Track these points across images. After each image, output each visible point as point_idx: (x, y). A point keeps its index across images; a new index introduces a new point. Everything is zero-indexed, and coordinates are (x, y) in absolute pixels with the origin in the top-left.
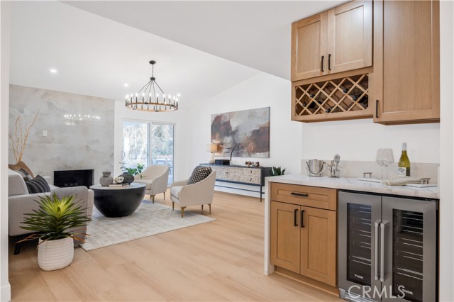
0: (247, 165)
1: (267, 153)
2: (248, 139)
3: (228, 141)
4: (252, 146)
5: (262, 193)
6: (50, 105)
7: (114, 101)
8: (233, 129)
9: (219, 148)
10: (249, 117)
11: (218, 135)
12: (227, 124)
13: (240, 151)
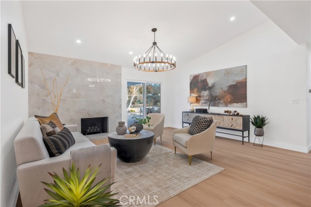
0: (227, 114)
1: (245, 103)
2: (225, 92)
3: (206, 95)
4: (228, 98)
5: (243, 137)
6: (77, 70)
7: (120, 67)
8: (210, 85)
9: (198, 100)
10: (225, 75)
11: (196, 90)
12: (205, 82)
13: (216, 102)
